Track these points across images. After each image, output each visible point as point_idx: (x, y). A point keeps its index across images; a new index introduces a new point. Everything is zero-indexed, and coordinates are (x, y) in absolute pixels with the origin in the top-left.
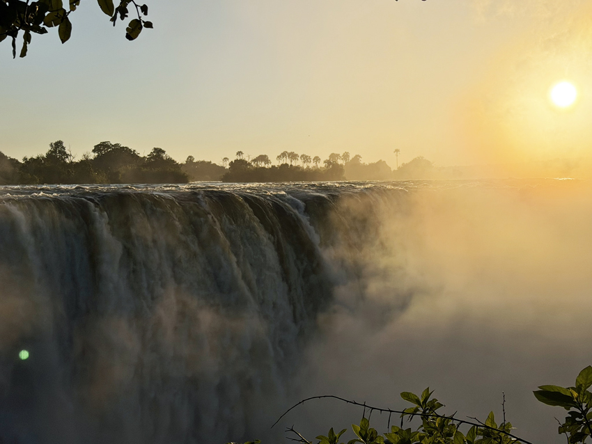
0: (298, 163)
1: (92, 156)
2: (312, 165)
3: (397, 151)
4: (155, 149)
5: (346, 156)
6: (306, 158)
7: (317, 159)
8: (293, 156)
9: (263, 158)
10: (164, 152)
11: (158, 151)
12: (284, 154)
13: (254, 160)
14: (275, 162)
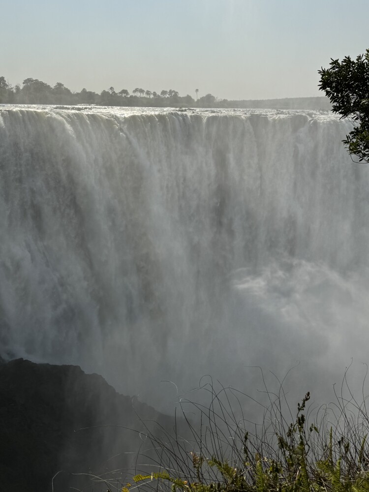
0: (144, 95)
1: (22, 86)
2: (152, 96)
3: (197, 90)
4: (58, 83)
5: (171, 92)
6: (148, 93)
7: (155, 94)
8: (142, 91)
9: (125, 92)
10: (63, 85)
11: (60, 85)
12: (135, 91)
13: (119, 93)
14: (131, 93)
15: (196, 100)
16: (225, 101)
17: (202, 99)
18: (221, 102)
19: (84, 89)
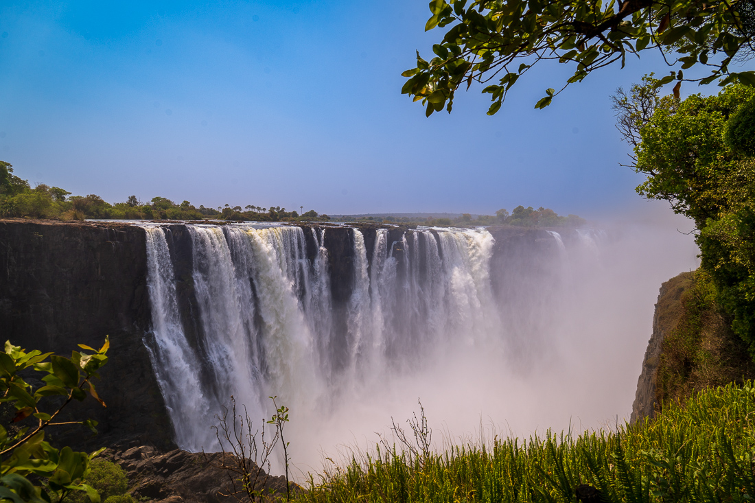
0: (256, 211)
1: (152, 204)
2: (262, 212)
3: (301, 207)
4: (185, 201)
5: (278, 208)
6: (259, 208)
7: (264, 209)
8: (253, 207)
9: (239, 208)
10: (189, 203)
11: (186, 203)
12: (249, 206)
13: (235, 209)
14: (244, 210)
15: (300, 215)
16: (324, 216)
17: (307, 215)
18: (321, 216)
19: (202, 206)
